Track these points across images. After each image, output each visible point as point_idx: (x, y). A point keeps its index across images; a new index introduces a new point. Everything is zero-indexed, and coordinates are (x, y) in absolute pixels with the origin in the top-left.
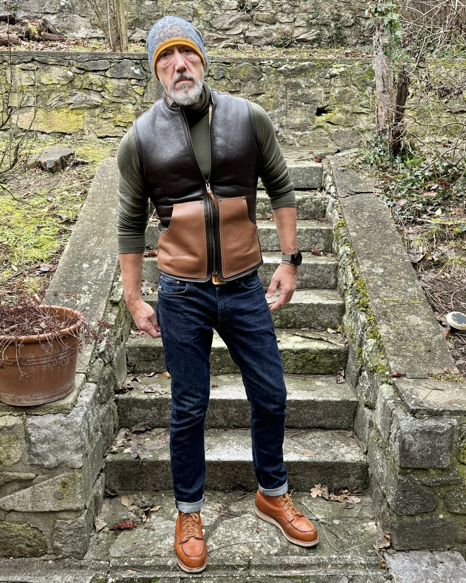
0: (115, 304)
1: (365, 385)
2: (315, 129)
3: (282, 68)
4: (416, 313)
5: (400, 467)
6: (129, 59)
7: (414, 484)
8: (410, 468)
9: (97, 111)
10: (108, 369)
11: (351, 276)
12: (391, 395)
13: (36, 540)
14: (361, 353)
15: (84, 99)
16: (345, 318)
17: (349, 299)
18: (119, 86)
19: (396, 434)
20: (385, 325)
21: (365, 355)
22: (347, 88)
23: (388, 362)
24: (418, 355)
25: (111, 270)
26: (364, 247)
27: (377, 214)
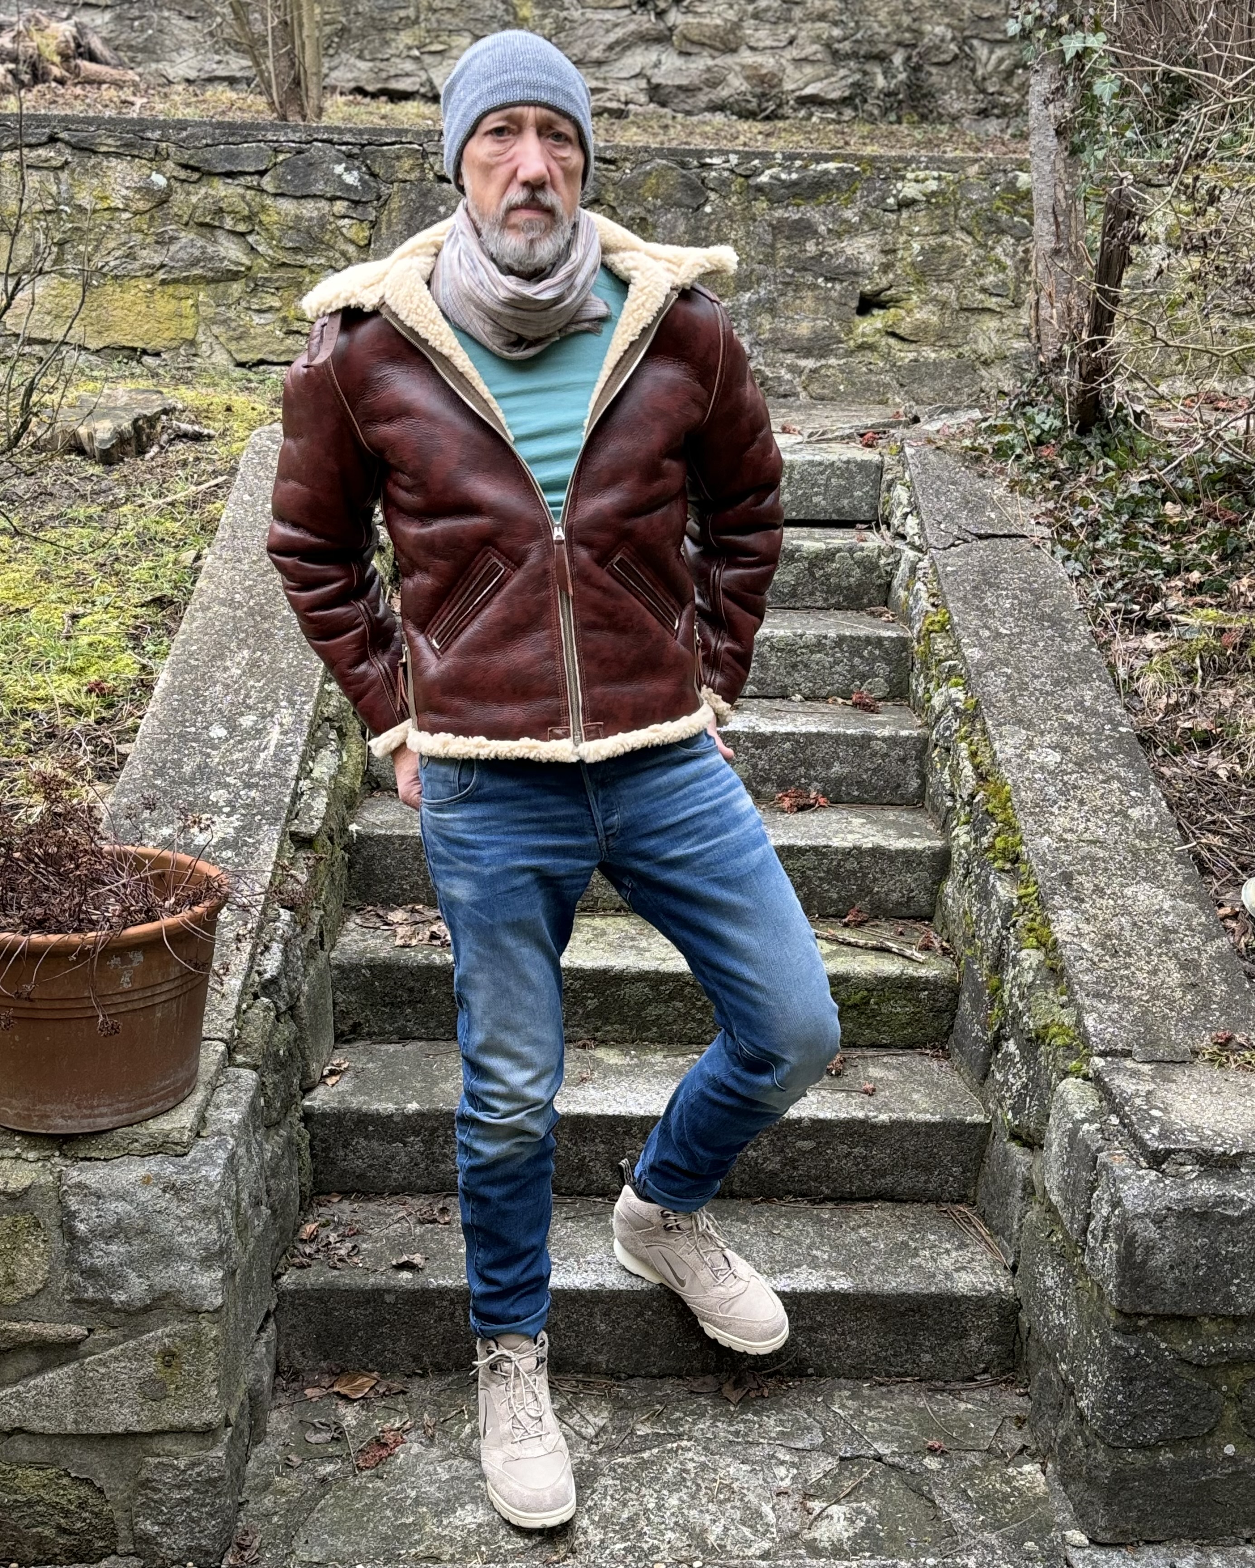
0: (303, 842)
1: (1012, 1080)
2: (852, 352)
3: (764, 178)
4: (1153, 878)
5: (1120, 1312)
6: (330, 142)
7: (1156, 1359)
8: (1147, 1315)
9: (237, 288)
10: (287, 1030)
11: (968, 770)
12: (1091, 1108)
13: (85, 1515)
14: (1000, 988)
15: (197, 253)
16: (949, 887)
17: (962, 835)
18: (298, 218)
19: (1108, 1219)
20: (1069, 912)
21: (1011, 996)
22: (945, 238)
23: (1079, 1015)
24: (1164, 997)
25: (291, 745)
26: (1005, 691)
27: (1039, 598)
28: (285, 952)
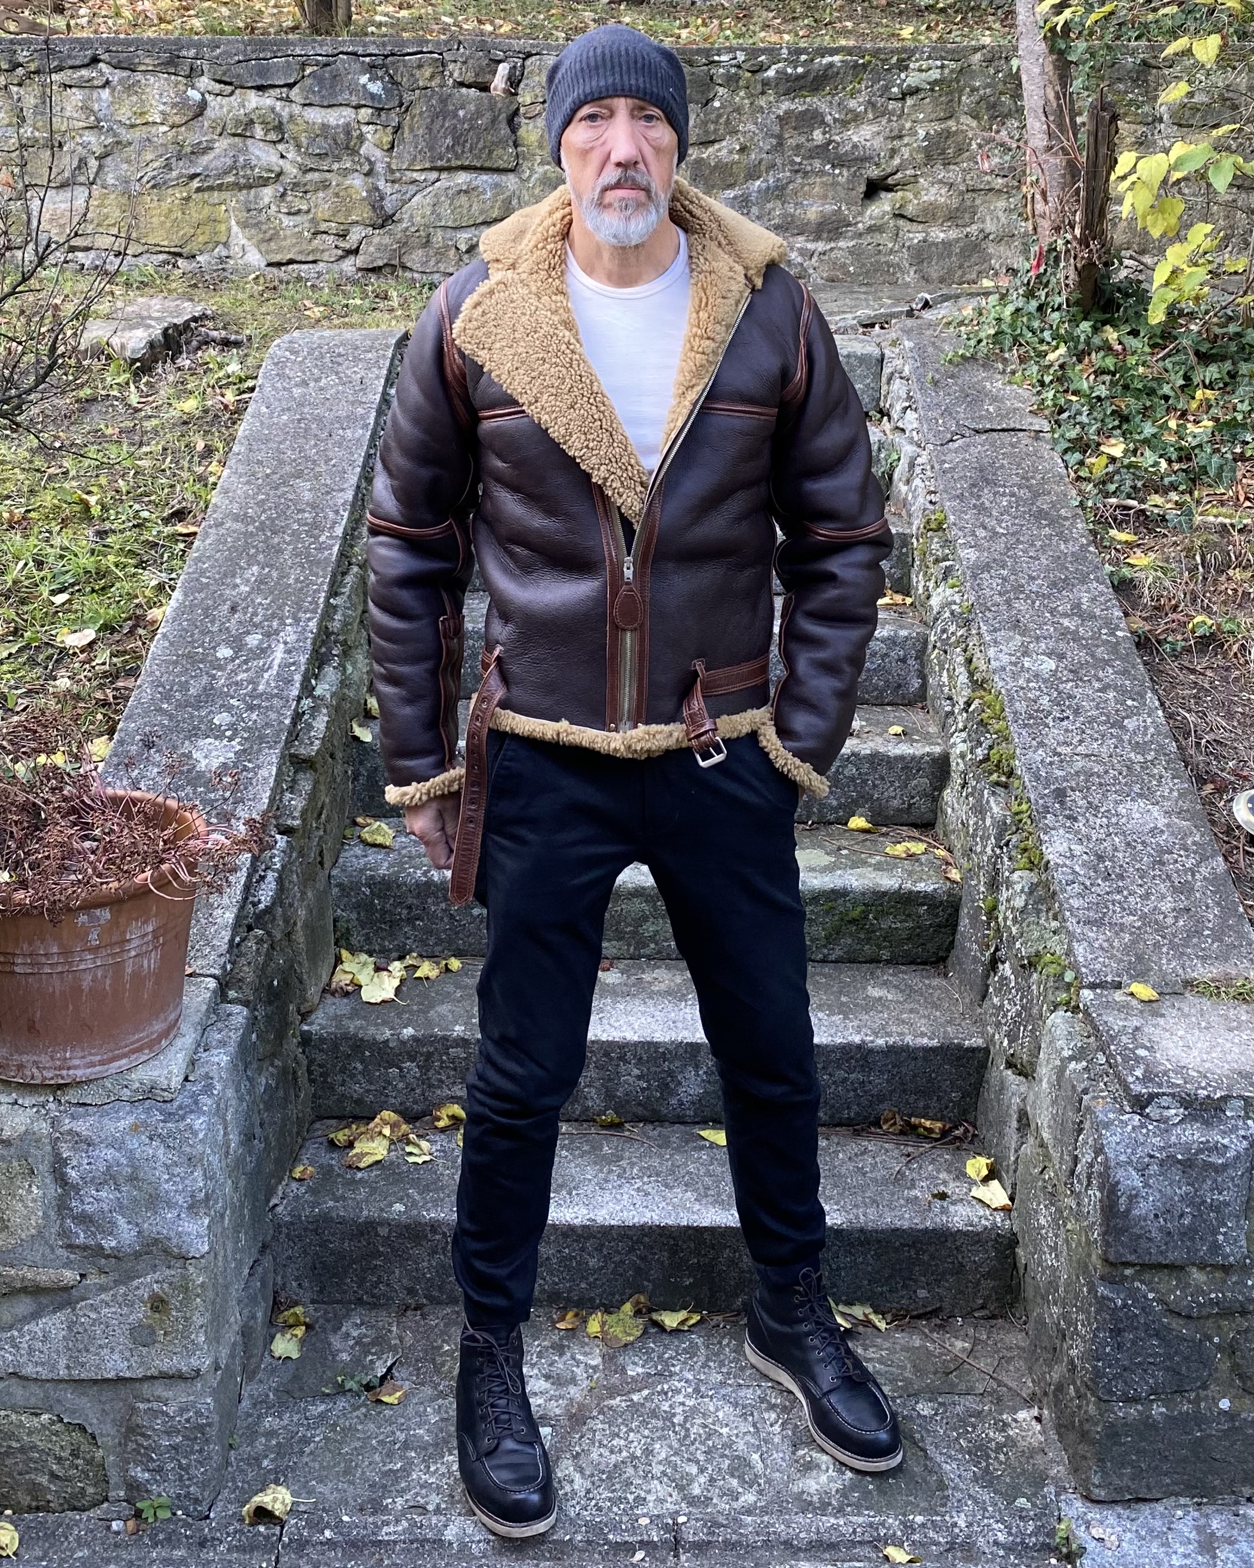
0: (304, 764)
1: (1007, 1006)
2: (862, 234)
3: (770, 73)
4: (1148, 794)
5: (1106, 1260)
6: (355, 54)
7: (1143, 1309)
8: (1133, 1265)
9: (267, 194)
10: (281, 958)
11: (963, 679)
12: (1079, 1044)
13: (77, 1462)
14: (995, 908)
15: (230, 162)
16: (948, 795)
17: (959, 743)
18: (325, 127)
19: (1091, 1165)
20: (1062, 831)
21: (1005, 919)
22: (950, 123)
23: (1069, 944)
24: (1156, 922)
25: (294, 664)
26: (1000, 594)
27: (1036, 495)
28: (280, 881)
